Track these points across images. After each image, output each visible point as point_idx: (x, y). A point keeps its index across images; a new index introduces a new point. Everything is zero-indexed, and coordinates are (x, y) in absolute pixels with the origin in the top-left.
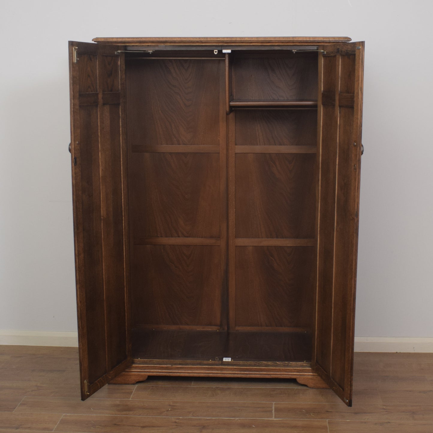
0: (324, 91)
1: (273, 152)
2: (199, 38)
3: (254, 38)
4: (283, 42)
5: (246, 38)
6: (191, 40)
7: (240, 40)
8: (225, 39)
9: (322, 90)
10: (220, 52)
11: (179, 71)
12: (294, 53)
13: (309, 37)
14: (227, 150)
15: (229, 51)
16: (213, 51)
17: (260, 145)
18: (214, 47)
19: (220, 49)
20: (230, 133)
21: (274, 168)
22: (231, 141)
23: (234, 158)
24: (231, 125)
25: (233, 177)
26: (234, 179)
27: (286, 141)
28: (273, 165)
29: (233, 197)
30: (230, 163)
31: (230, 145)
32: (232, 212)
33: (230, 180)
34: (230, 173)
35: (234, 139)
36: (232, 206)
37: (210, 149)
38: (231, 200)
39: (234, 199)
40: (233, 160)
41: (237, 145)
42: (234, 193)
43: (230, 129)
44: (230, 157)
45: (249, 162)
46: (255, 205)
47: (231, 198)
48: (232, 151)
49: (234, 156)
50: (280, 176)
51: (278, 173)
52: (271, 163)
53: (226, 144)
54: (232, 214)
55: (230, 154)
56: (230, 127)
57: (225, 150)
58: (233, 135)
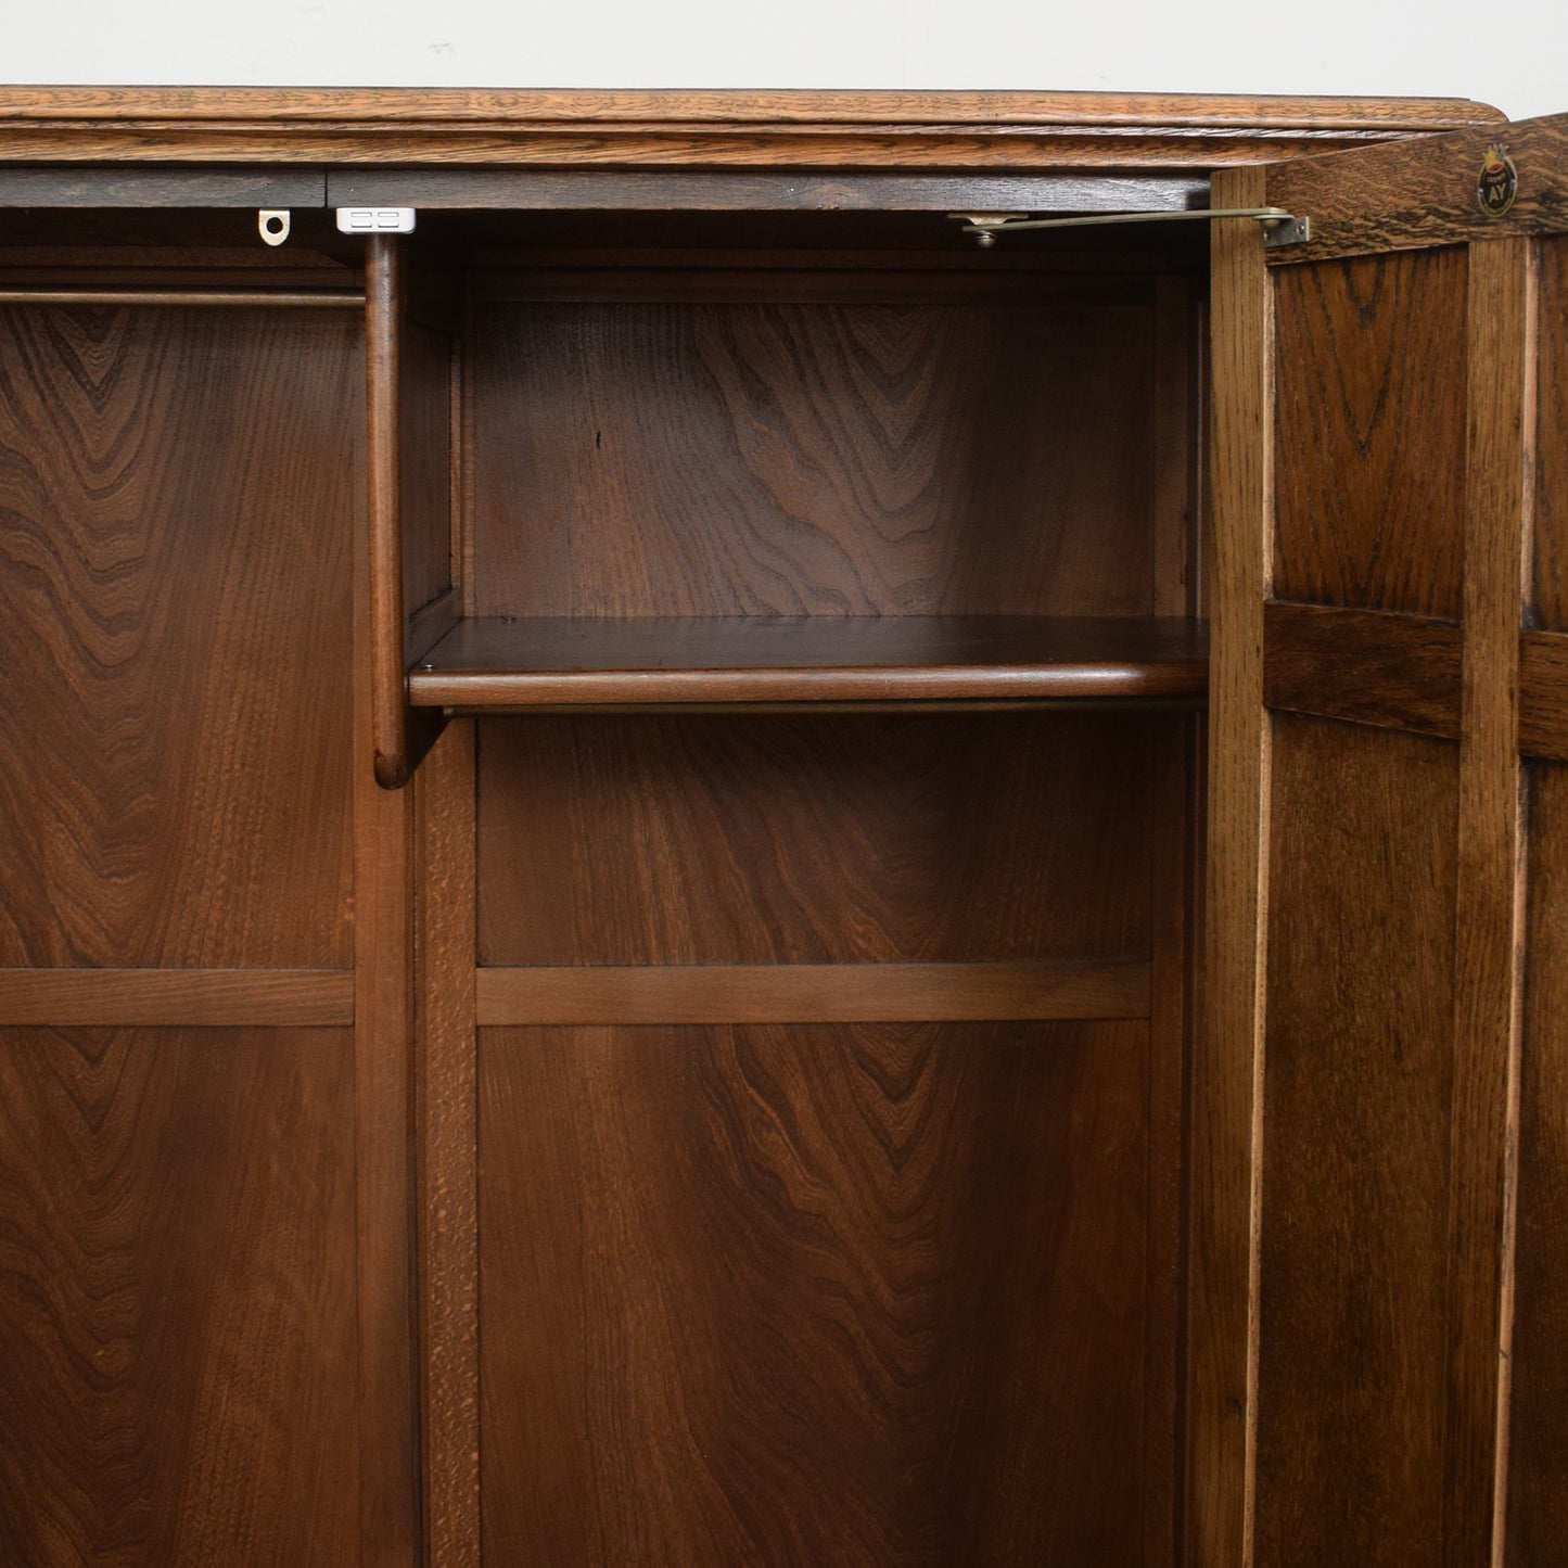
0: (1281, 587)
1: (766, 1016)
2: (116, 92)
3: (620, 99)
4: (890, 141)
5: (555, 98)
6: (30, 110)
7: (497, 112)
8: (359, 108)
9: (1267, 574)
10: (314, 224)
11: (44, 400)
12: (986, 239)
13: (1135, 99)
14: (415, 1003)
15: (402, 220)
16: (252, 214)
17: (667, 962)
18: (262, 183)
20: (432, 875)
21: (774, 1136)
22: (446, 939)
23: (467, 1068)
24: (443, 811)
25: (460, 1209)
26: (471, 1220)
27: (860, 929)
28: (769, 1110)
29: (464, 1359)
30: (439, 1101)
31: (438, 963)
32: (457, 1471)
33: (439, 1235)
34: (437, 1179)
35: (466, 924)
36: (455, 1427)
37: (278, 997)
38: (446, 1386)
39: (472, 1377)
40: (461, 1081)
41: (493, 966)
42: (470, 1326)
43: (433, 843)
44: (434, 1059)
45: (585, 1089)
46: (633, 1416)
47: (449, 1367)
48: (448, 1011)
49: (463, 1045)
50: (817, 1195)
51: (802, 1167)
52: (751, 1097)
53: (403, 962)
54: (456, 1491)
55: (438, 1037)
56: (435, 829)
57: (401, 1008)
58: (462, 886)
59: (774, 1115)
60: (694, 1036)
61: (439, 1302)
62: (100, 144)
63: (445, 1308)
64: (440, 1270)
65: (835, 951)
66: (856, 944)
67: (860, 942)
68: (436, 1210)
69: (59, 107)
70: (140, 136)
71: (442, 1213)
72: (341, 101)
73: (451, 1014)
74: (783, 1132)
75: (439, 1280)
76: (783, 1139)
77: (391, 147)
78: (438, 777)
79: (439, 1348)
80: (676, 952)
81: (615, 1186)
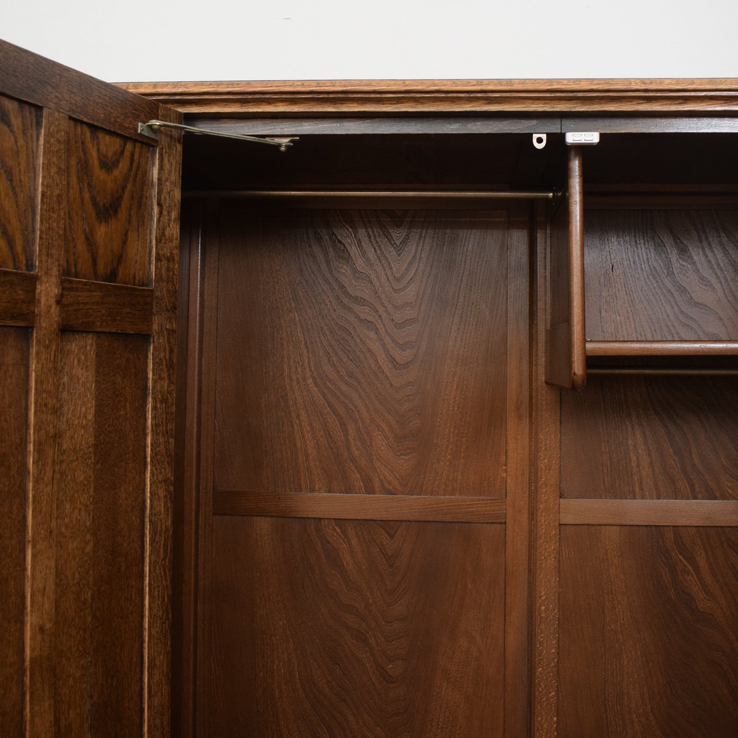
1: (687, 523)
7: (644, 87)
10: (557, 140)
14: (532, 514)
15: (593, 137)
16: (530, 136)
17: (643, 497)
18: (534, 122)
19: (555, 127)
20: (541, 456)
21: (690, 577)
22: (547, 485)
23: (555, 543)
24: (545, 429)
25: (551, 606)
26: (556, 612)
27: (729, 485)
28: (688, 565)
29: (551, 674)
30: (543, 557)
31: (543, 496)
32: (547, 725)
33: (541, 618)
34: (541, 592)
35: (556, 478)
36: (547, 705)
37: (473, 509)
38: (543, 687)
39: (555, 683)
40: (552, 548)
41: (566, 498)
42: (555, 659)
43: (541, 443)
44: (541, 538)
45: (607, 554)
46: (626, 704)
47: (545, 678)
48: (547, 517)
49: (554, 533)
50: (709, 605)
51: (703, 592)
52: (680, 559)
53: (527, 495)
54: (546, 735)
55: (542, 529)
56: (542, 437)
57: (526, 516)
58: (554, 462)
59: (690, 568)
60: (656, 530)
61: (541, 648)
62: (469, 104)
63: (544, 651)
64: (542, 634)
65: (718, 494)
66: (728, 492)
67: (729, 490)
68: (540, 606)
69: (456, 86)
70: (487, 100)
71: (543, 608)
72: (576, 83)
73: (548, 519)
74: (695, 576)
75: (541, 638)
76: (694, 578)
77: (593, 104)
78: (544, 414)
79: (541, 669)
80: (647, 493)
81: (619, 598)
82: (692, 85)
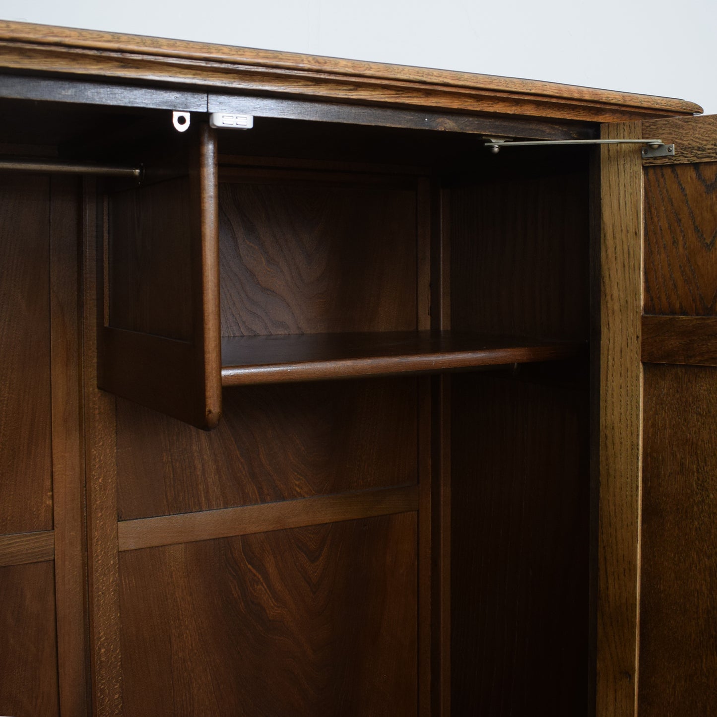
5: (344, 63)
7: (316, 67)
9: (642, 303)
12: (496, 150)
14: (86, 544)
15: (246, 122)
16: (168, 114)
17: (210, 508)
18: (174, 95)
19: (199, 106)
20: (95, 476)
21: (260, 586)
22: (102, 509)
23: (114, 574)
24: (99, 443)
25: (112, 647)
26: (118, 652)
27: (297, 483)
28: (257, 574)
30: (100, 593)
31: (98, 521)
33: (101, 662)
34: (100, 633)
35: (112, 499)
37: (13, 549)
40: (111, 581)
41: (125, 520)
42: (119, 705)
43: (95, 459)
44: (97, 571)
45: (172, 576)
48: (104, 546)
49: (112, 562)
50: (279, 612)
51: (273, 600)
52: (249, 569)
53: (80, 523)
55: (99, 560)
56: (95, 452)
57: (79, 548)
58: (110, 481)
59: (260, 577)
60: (223, 544)
61: (102, 696)
63: (106, 699)
64: (102, 680)
65: (286, 494)
66: (296, 490)
67: (297, 489)
68: (100, 649)
69: (84, 40)
71: (103, 650)
72: (239, 53)
73: (105, 547)
74: (264, 584)
75: (102, 685)
76: (264, 587)
78: (97, 425)
80: (214, 503)
81: (187, 623)
82: (369, 70)
